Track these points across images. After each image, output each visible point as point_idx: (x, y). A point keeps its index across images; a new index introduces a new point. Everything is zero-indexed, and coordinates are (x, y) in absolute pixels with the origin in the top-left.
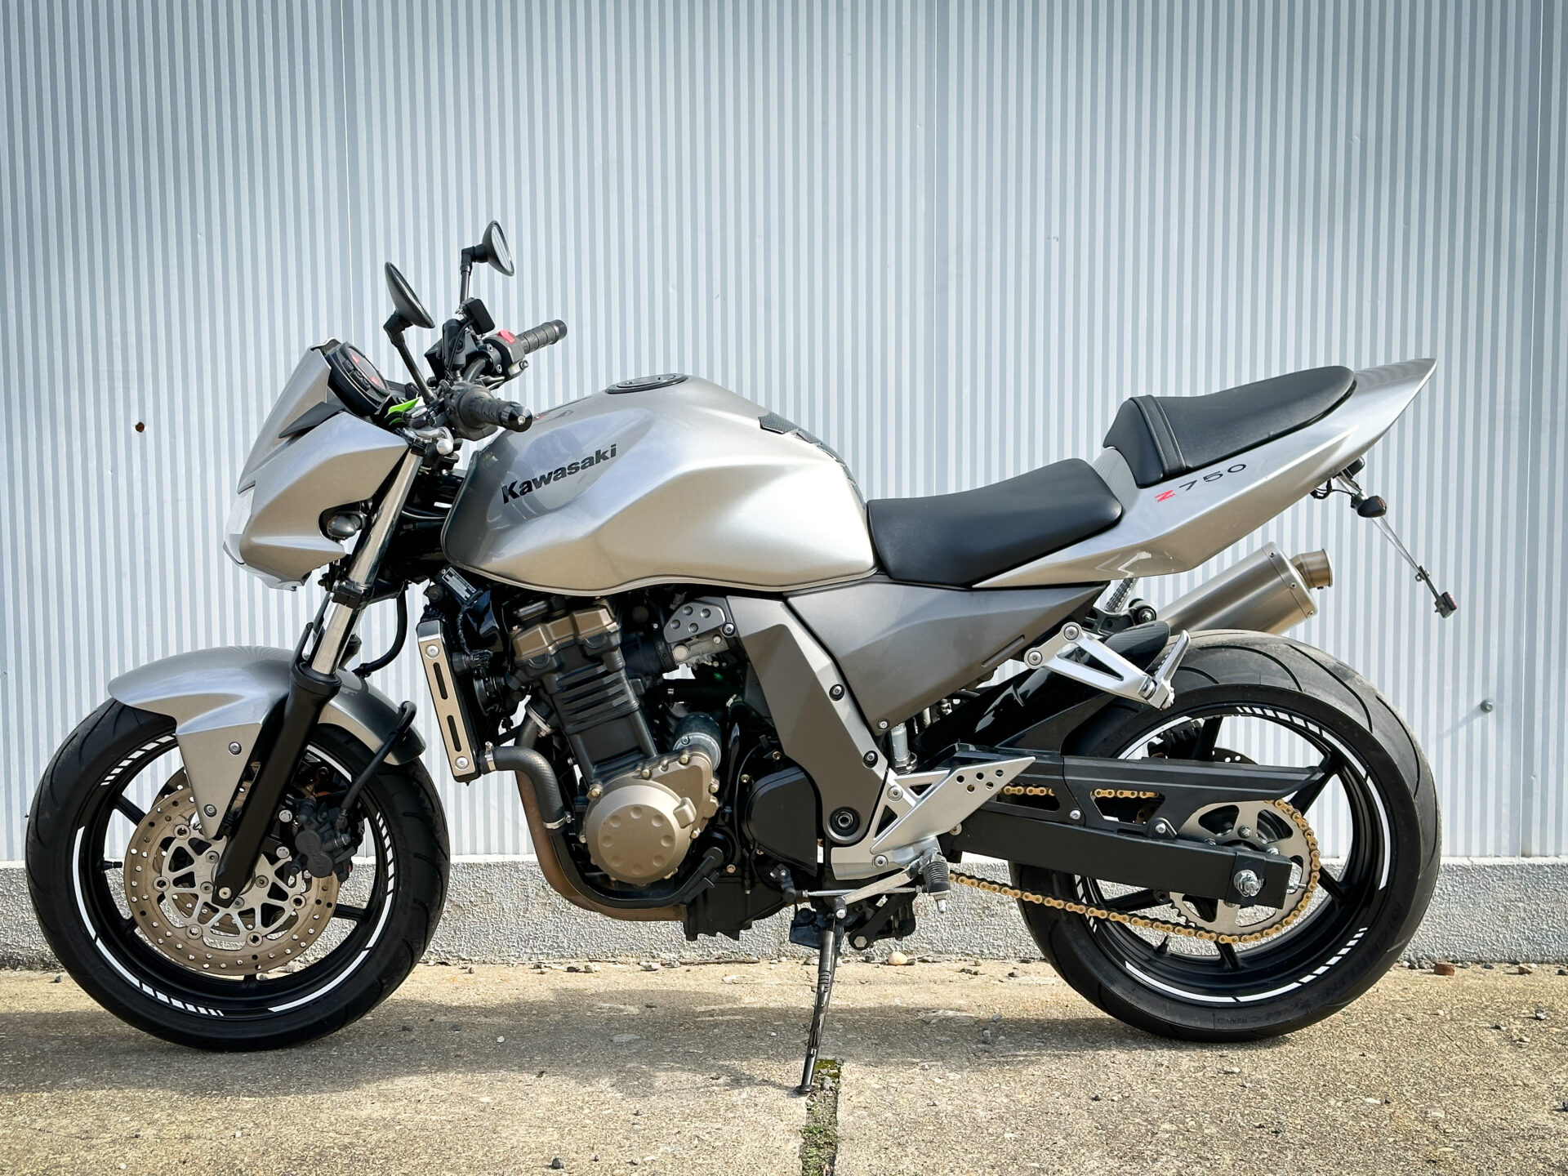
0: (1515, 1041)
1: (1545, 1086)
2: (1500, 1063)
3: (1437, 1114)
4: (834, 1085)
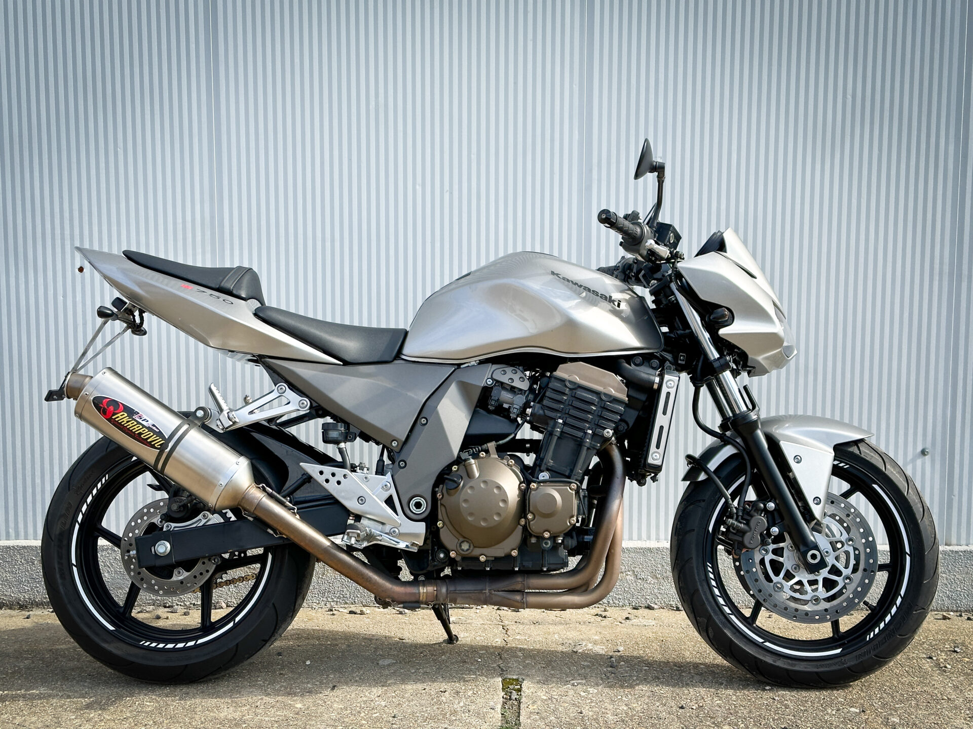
0: (942, 668)
1: (961, 700)
2: (933, 683)
3: (895, 720)
4: (518, 697)
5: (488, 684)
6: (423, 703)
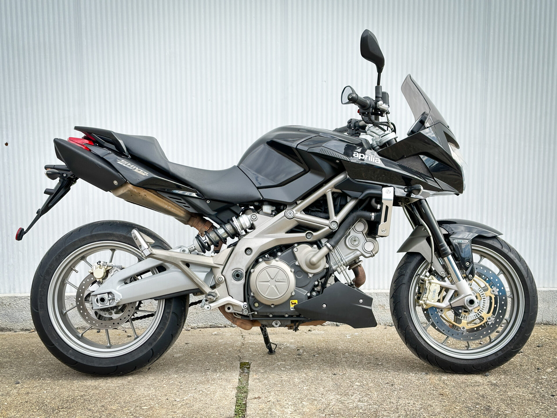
3: (444, 378)
4: (248, 371)
5: (232, 365)
6: (197, 375)
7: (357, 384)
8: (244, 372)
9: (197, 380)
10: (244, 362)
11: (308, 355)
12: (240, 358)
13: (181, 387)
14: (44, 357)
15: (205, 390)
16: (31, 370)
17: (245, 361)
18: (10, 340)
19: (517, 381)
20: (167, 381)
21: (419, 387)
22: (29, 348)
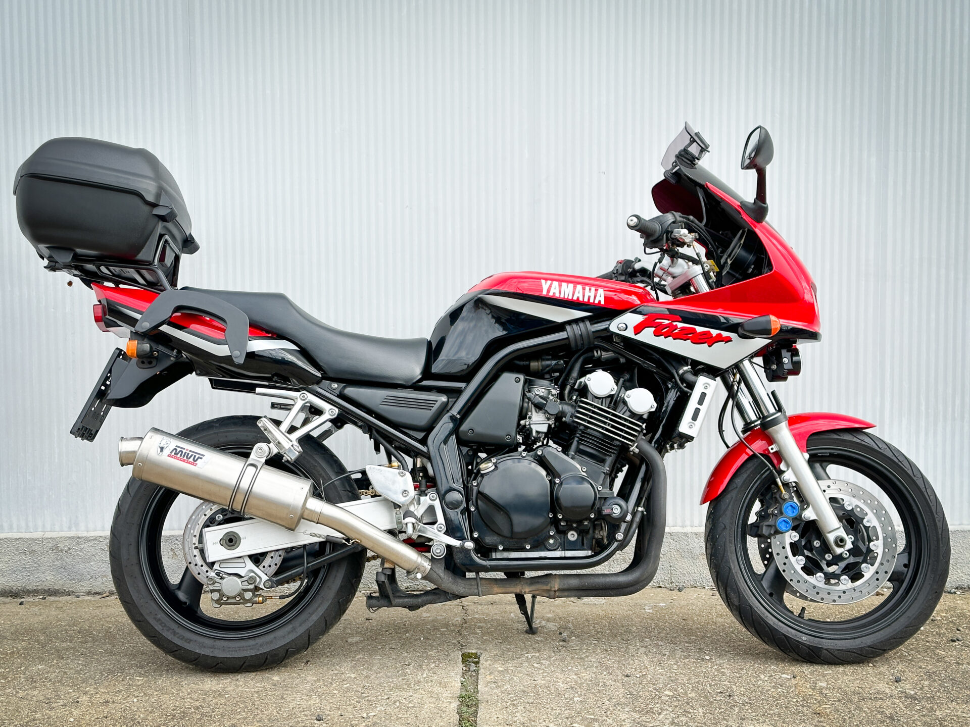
3: (822, 684)
4: (476, 668)
5: (449, 658)
6: (389, 674)
7: (668, 693)
8: (469, 671)
9: (390, 682)
10: (469, 653)
11: (579, 641)
12: (462, 645)
13: (363, 695)
14: (128, 641)
15: (404, 700)
16: (109, 663)
17: (470, 651)
18: (70, 611)
19: (952, 690)
20: (339, 684)
21: (777, 700)
22: (103, 625)
